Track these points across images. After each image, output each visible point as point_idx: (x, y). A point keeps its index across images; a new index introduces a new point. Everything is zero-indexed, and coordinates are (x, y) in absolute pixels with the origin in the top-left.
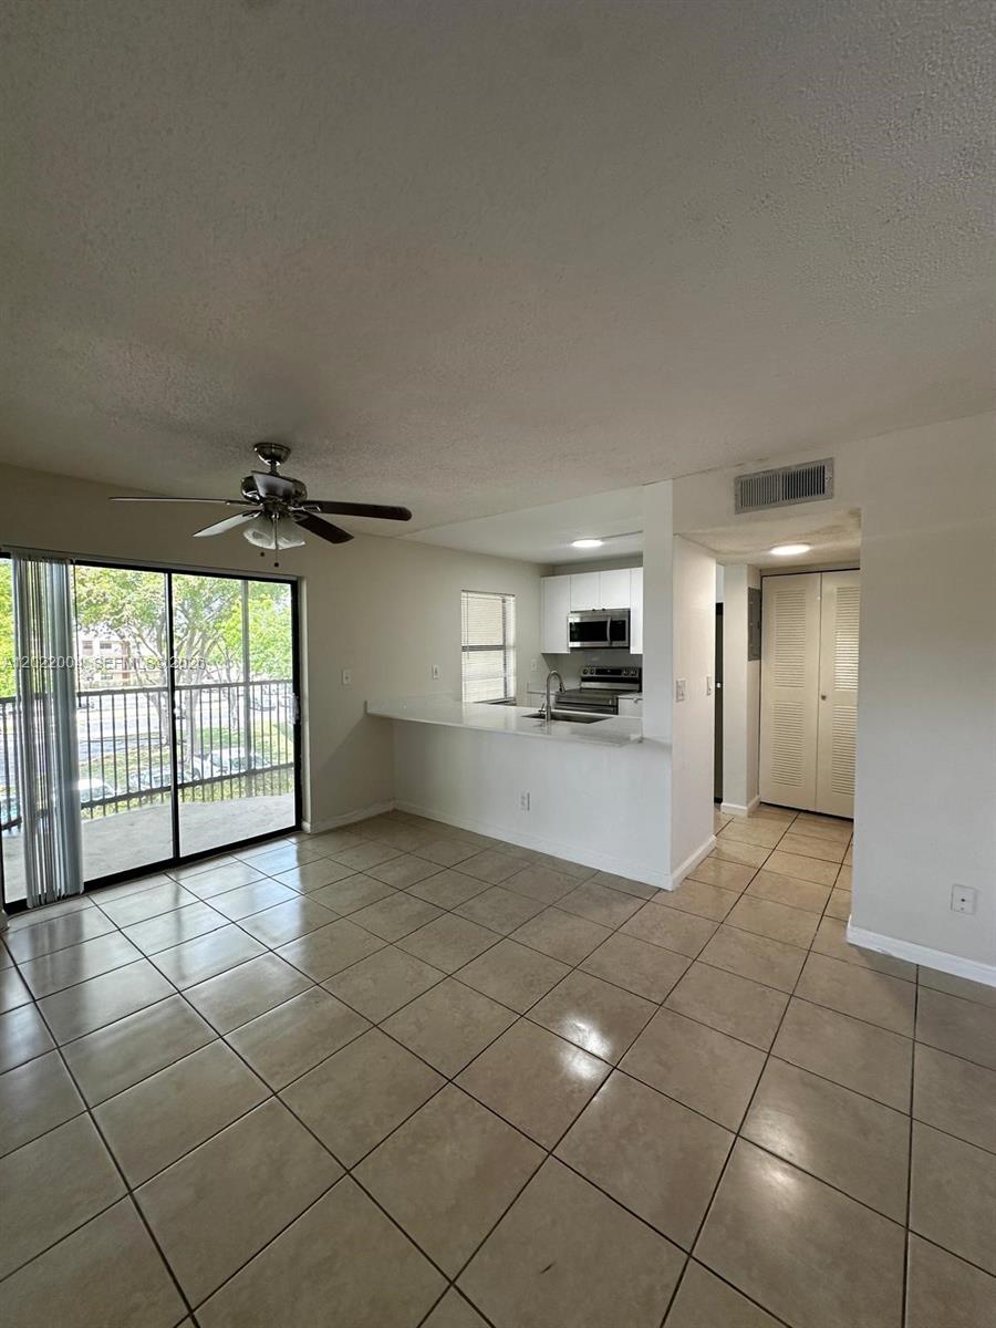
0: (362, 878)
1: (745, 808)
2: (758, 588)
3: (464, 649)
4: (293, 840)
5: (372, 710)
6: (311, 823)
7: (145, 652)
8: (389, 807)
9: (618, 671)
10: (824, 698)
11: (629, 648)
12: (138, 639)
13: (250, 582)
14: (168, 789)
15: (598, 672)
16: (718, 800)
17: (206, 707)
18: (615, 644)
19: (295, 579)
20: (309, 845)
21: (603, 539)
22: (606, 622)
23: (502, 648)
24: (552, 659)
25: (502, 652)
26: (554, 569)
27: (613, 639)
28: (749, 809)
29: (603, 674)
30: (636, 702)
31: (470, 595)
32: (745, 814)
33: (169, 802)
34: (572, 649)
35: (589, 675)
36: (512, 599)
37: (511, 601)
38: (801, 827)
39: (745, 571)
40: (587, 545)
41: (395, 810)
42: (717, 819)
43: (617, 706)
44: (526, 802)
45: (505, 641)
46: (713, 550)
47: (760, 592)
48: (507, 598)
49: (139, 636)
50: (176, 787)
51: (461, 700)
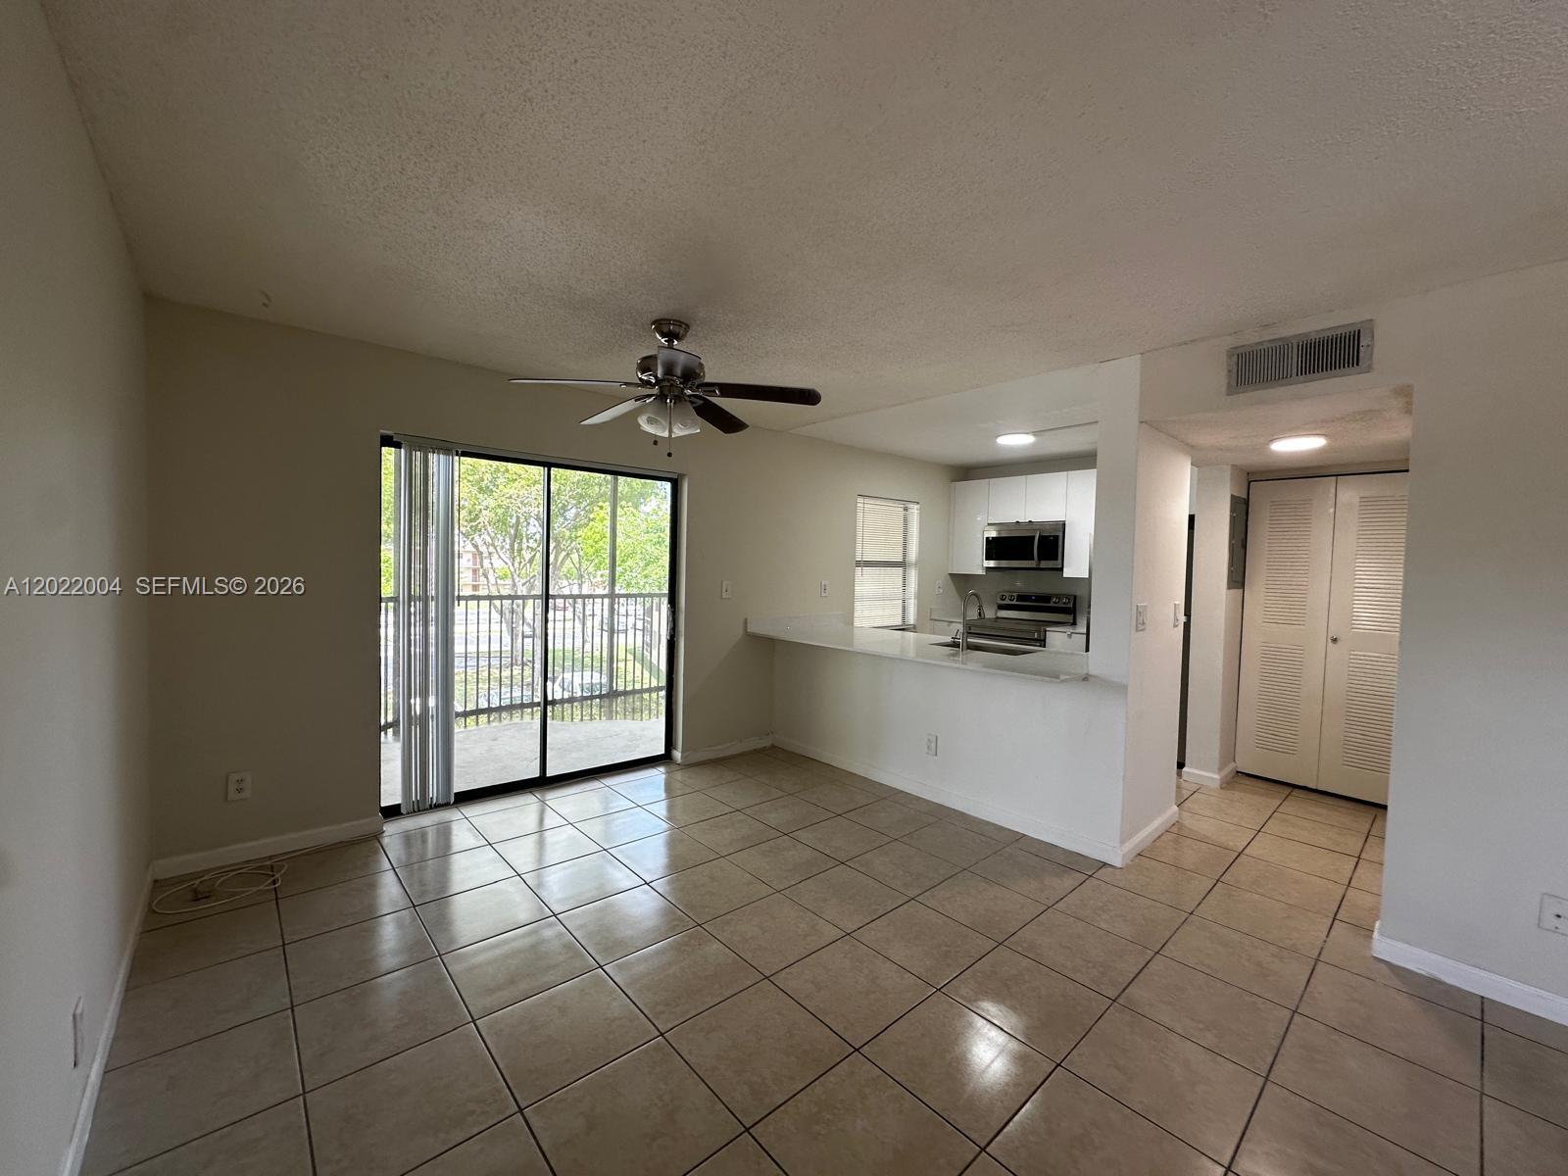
0: (740, 816)
1: (1217, 776)
2: (1245, 496)
3: (859, 564)
4: (662, 769)
5: (752, 629)
6: (682, 752)
7: (498, 563)
8: (766, 743)
9: (1047, 598)
10: (1335, 640)
11: (1062, 569)
12: (491, 549)
13: (621, 479)
14: (538, 704)
15: (1021, 598)
16: (1181, 765)
17: (559, 625)
18: (1044, 564)
19: (675, 477)
20: (679, 776)
21: (1035, 433)
22: (1034, 537)
23: (902, 564)
24: (962, 581)
25: (900, 570)
26: (966, 472)
27: (1042, 557)
28: (1221, 779)
29: (1025, 602)
30: (1070, 636)
31: (867, 501)
32: (1217, 785)
33: (538, 716)
34: (988, 569)
35: (1007, 602)
36: (916, 506)
37: (915, 509)
38: (1297, 808)
39: (1227, 474)
40: (1016, 441)
41: (773, 746)
42: (1179, 787)
43: (1044, 640)
44: (933, 745)
45: (905, 555)
46: (1187, 444)
47: (1247, 502)
48: (911, 505)
49: (493, 545)
50: (546, 702)
51: (853, 624)
